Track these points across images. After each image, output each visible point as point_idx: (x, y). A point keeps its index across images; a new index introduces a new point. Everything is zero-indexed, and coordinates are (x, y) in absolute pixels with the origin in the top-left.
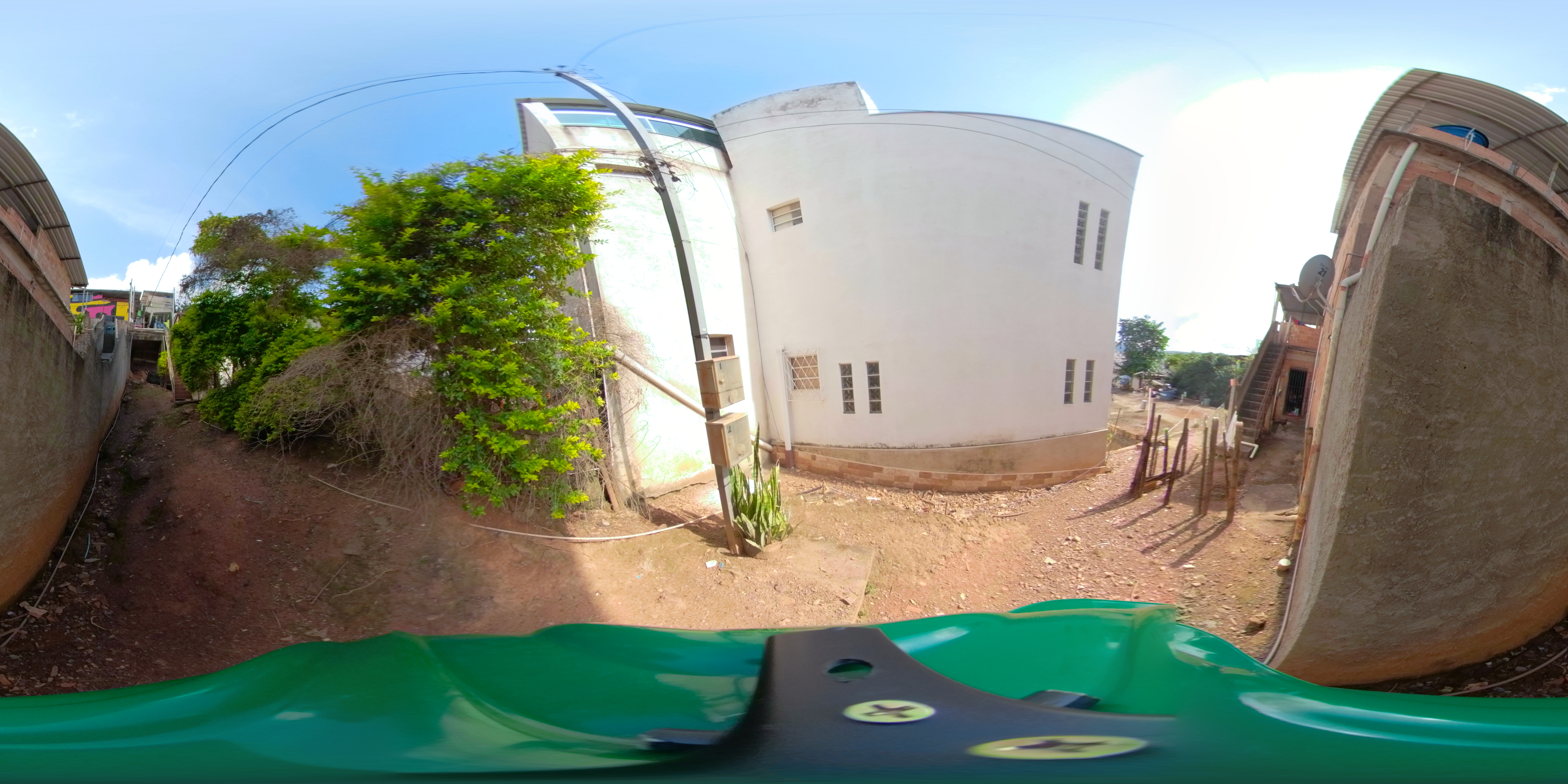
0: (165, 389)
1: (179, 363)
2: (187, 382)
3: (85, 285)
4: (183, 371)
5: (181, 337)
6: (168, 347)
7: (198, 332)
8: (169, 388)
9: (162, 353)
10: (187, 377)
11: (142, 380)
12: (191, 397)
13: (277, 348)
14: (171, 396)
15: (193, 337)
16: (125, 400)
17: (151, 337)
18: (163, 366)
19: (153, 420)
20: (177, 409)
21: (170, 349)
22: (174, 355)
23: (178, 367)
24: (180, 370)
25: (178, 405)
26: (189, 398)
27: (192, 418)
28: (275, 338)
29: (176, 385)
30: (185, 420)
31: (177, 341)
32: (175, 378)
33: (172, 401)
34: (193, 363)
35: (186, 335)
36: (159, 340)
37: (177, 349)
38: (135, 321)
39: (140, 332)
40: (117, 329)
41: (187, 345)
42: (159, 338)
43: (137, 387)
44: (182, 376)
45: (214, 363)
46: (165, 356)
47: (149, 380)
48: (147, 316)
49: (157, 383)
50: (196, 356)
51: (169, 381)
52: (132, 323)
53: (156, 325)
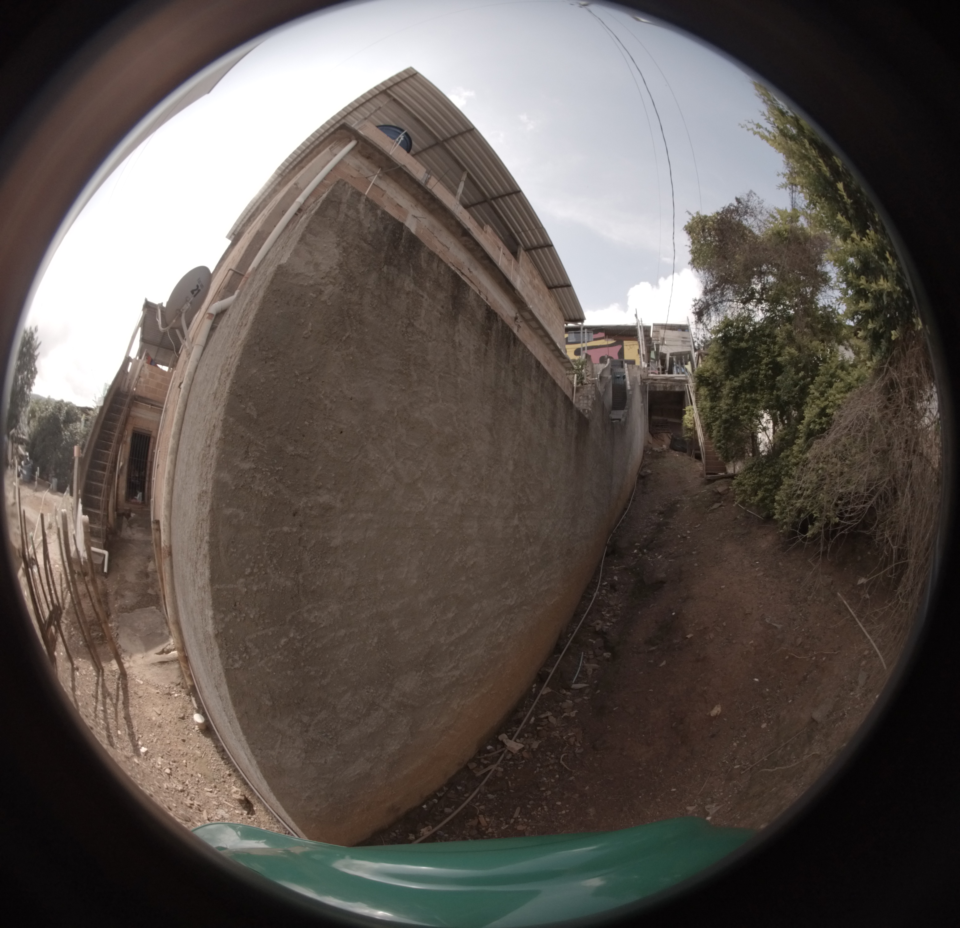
0: (693, 459)
1: (709, 421)
2: (719, 448)
3: (582, 320)
4: (715, 433)
5: (706, 385)
6: (693, 399)
7: (727, 377)
8: (698, 457)
9: (687, 408)
10: (719, 441)
11: (665, 446)
12: (725, 470)
14: (701, 468)
15: (722, 385)
16: (643, 474)
17: (671, 387)
18: (690, 426)
19: (677, 502)
20: (707, 487)
21: (697, 402)
22: (702, 410)
23: (707, 428)
24: (711, 432)
25: (710, 481)
26: (722, 472)
27: (724, 500)
29: (706, 453)
30: (717, 502)
31: (703, 391)
32: (705, 443)
33: (702, 476)
34: (726, 421)
35: (713, 384)
36: (681, 390)
37: (705, 403)
38: (648, 366)
39: (656, 380)
40: (627, 378)
41: (715, 396)
42: (680, 387)
43: (659, 455)
44: (713, 441)
45: (751, 421)
46: (691, 412)
47: (672, 447)
48: (662, 358)
49: (683, 450)
50: (728, 410)
51: (698, 449)
52: (644, 368)
53: (675, 369)
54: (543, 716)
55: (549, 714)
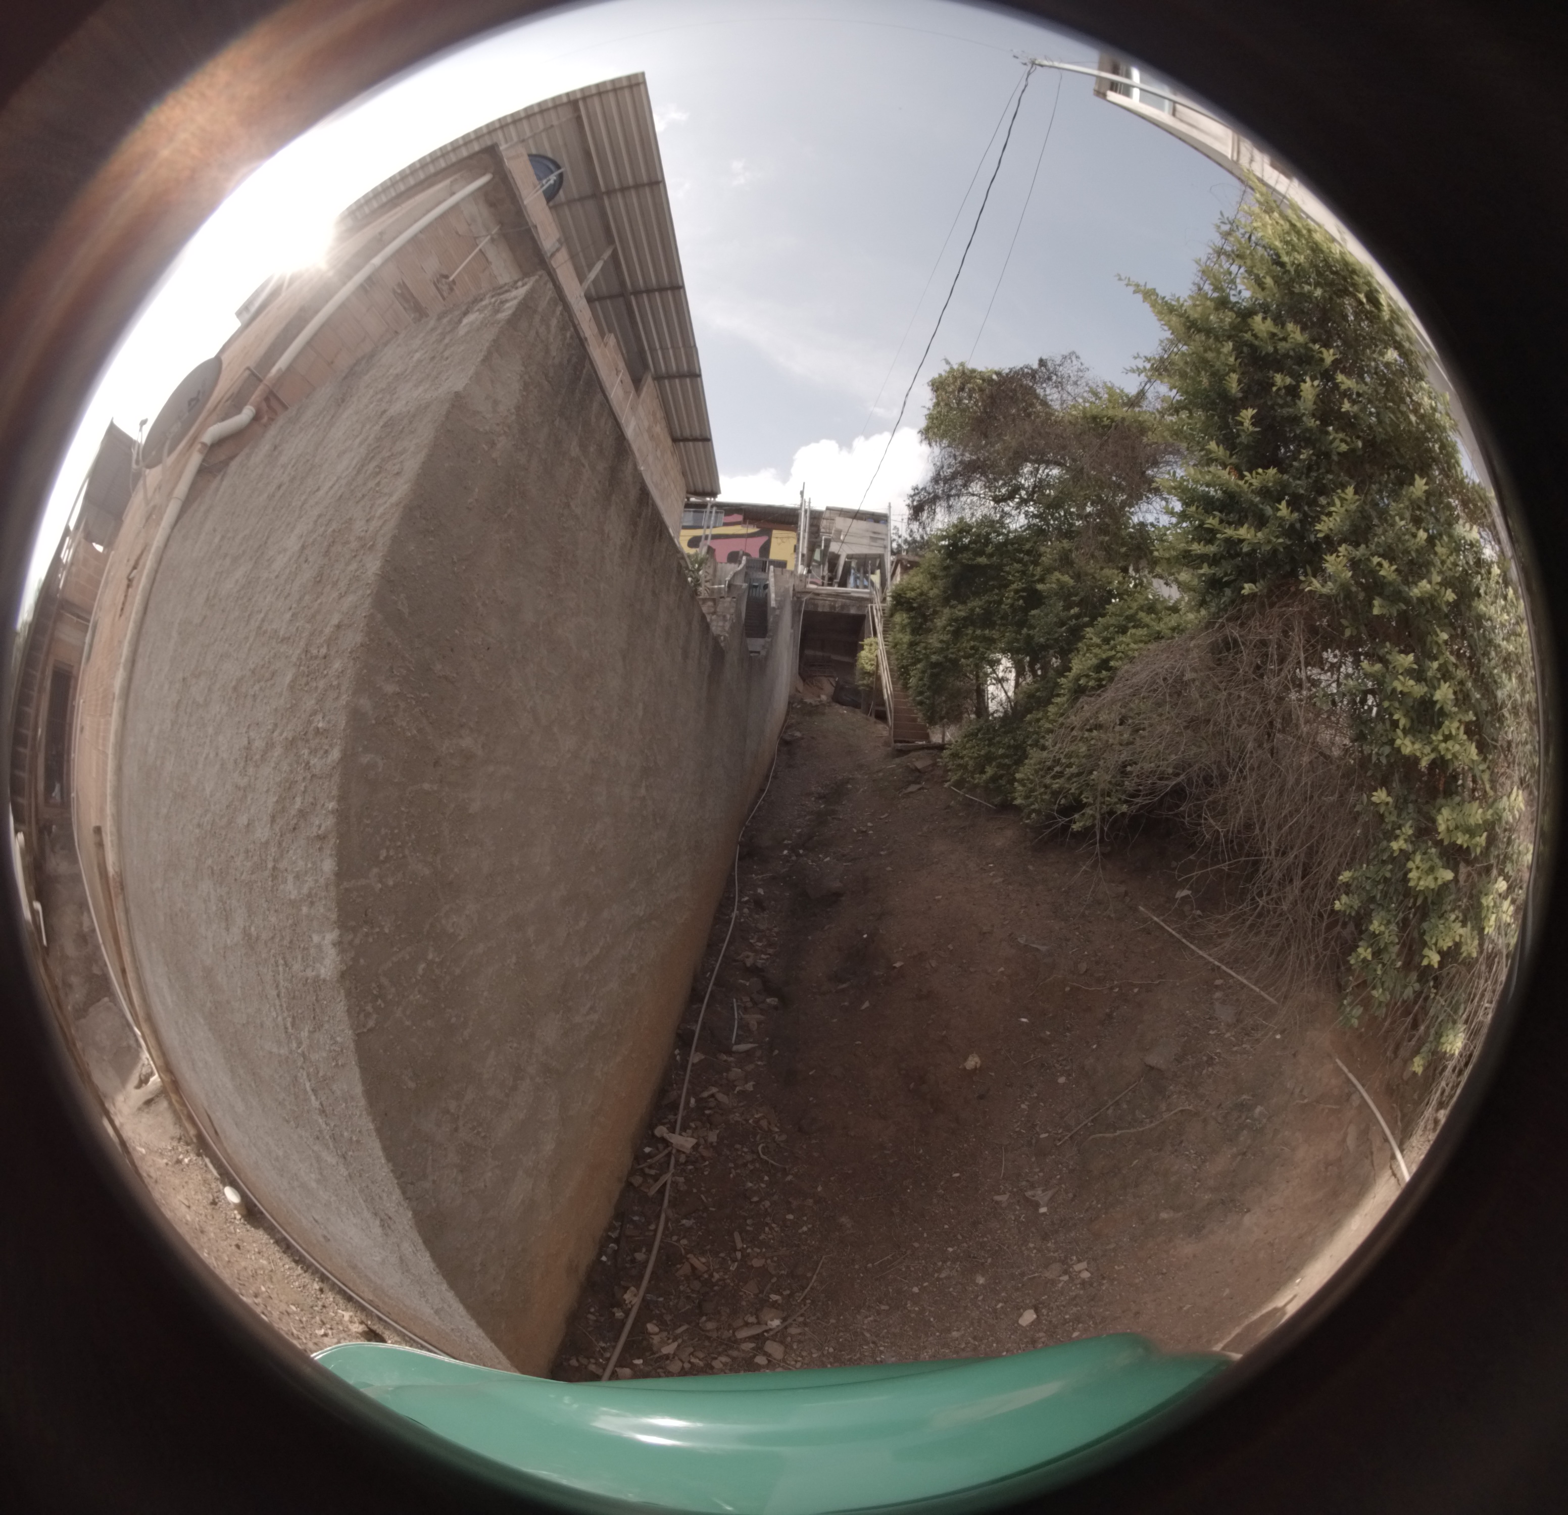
0: (873, 719)
1: (905, 662)
2: (921, 703)
4: (913, 681)
5: (910, 609)
6: (879, 628)
7: (946, 601)
8: (881, 716)
9: (867, 641)
10: (921, 693)
11: (823, 697)
12: (927, 737)
13: (1098, 641)
14: (885, 733)
15: (935, 612)
16: (787, 738)
17: (843, 607)
18: (869, 668)
19: (848, 781)
20: (898, 760)
21: (885, 632)
22: (892, 647)
23: (901, 673)
24: (906, 679)
25: (901, 753)
26: (921, 739)
27: (927, 780)
28: (1094, 618)
29: (896, 711)
30: (915, 782)
31: (900, 618)
32: (895, 696)
33: (886, 744)
34: (935, 665)
35: (920, 606)
36: (860, 613)
37: (900, 636)
38: (809, 572)
39: (818, 594)
40: (772, 588)
41: (920, 627)
42: (859, 608)
43: (813, 711)
44: (910, 692)
45: (978, 667)
46: (873, 648)
47: (837, 699)
48: (833, 560)
49: (856, 705)
50: (942, 650)
51: (882, 703)
52: (802, 575)
53: (851, 580)
54: (705, 1094)
55: (714, 1090)
